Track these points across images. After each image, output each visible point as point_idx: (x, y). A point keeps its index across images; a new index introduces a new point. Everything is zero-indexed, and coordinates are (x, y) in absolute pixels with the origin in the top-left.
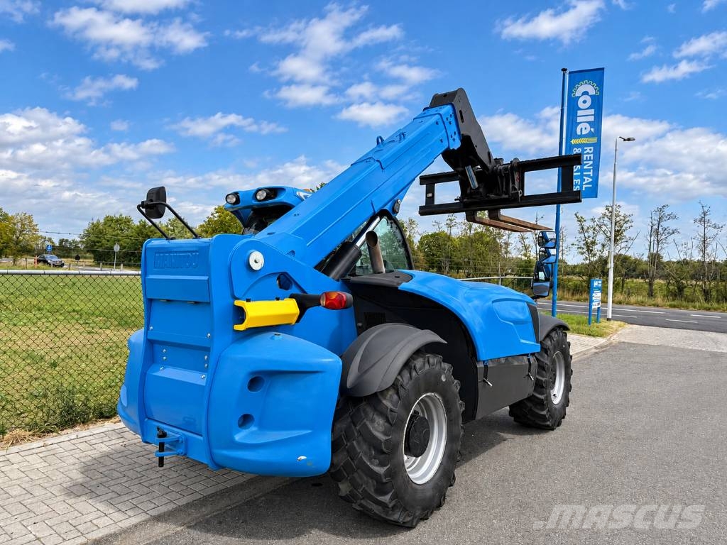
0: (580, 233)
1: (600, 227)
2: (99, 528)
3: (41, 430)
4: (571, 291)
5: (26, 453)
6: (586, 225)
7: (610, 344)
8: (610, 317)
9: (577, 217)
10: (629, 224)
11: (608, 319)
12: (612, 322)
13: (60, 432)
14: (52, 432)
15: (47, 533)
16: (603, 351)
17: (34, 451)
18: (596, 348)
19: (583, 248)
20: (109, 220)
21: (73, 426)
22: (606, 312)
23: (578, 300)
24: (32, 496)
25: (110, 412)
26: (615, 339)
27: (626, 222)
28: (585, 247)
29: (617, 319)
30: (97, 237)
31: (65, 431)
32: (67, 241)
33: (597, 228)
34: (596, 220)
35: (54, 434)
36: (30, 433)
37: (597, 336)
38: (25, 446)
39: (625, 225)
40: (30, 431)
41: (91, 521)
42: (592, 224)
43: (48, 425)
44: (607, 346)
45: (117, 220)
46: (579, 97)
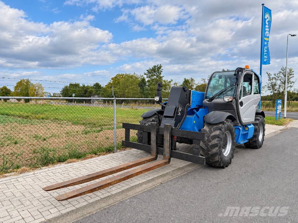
0: (269, 80)
1: (278, 78)
2: (51, 214)
3: (34, 166)
4: (265, 106)
5: (26, 177)
6: (271, 77)
7: (287, 128)
8: (286, 117)
9: (267, 73)
10: (292, 76)
11: (285, 118)
12: (286, 119)
13: (41, 168)
14: (38, 168)
15: (27, 216)
16: (284, 132)
17: (29, 176)
18: (280, 130)
19: (270, 87)
20: (71, 85)
21: (47, 165)
22: (283, 115)
23: (268, 110)
24: (25, 197)
25: (63, 159)
26: (289, 126)
27: (291, 75)
28: (271, 87)
29: (288, 118)
30: (67, 91)
31: (44, 168)
32: (56, 94)
33: (277, 78)
34: (276, 74)
35: (39, 169)
36: (29, 168)
37: (280, 125)
38: (26, 174)
39: (290, 76)
40: (29, 167)
41: (48, 210)
42: (274, 76)
43: (37, 165)
44: (285, 129)
45: (74, 85)
46: (266, 19)
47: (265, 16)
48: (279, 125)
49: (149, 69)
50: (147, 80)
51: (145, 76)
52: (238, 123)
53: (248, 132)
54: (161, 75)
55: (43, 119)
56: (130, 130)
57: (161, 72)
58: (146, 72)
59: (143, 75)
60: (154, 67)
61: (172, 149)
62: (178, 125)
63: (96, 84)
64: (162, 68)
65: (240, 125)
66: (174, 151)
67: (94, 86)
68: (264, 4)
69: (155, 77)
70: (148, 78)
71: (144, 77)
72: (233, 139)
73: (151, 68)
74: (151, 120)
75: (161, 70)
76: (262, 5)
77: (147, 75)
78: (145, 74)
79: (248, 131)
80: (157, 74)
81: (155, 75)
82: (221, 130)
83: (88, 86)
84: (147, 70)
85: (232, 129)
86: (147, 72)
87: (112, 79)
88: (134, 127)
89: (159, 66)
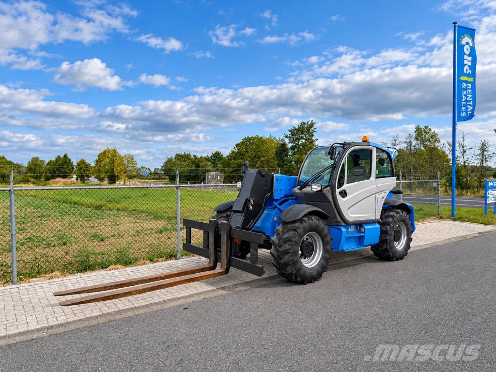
5: (52, 283)
17: (56, 283)
20: (178, 156)
32: (157, 169)
45: (182, 156)
46: (464, 46)
47: (459, 41)
48: (485, 224)
49: (293, 128)
50: (290, 145)
51: (287, 140)
52: (340, 222)
53: (363, 234)
54: (314, 138)
55: (118, 209)
56: (192, 229)
57: (314, 133)
58: (288, 133)
59: (284, 138)
60: (301, 124)
61: (231, 255)
62: (250, 223)
63: (216, 152)
64: (315, 126)
65: (343, 224)
66: (234, 257)
67: (213, 156)
68: (456, 23)
69: (304, 141)
70: (291, 143)
71: (285, 142)
72: (325, 244)
73: (297, 127)
74: (225, 215)
75: (313, 129)
76: (453, 23)
77: (290, 137)
78: (286, 137)
79: (364, 232)
80: (307, 136)
81: (302, 138)
82: (297, 231)
83: (201, 158)
84: (290, 131)
85: (322, 230)
86: (290, 133)
87: (237, 145)
88: (199, 225)
89: (309, 123)
